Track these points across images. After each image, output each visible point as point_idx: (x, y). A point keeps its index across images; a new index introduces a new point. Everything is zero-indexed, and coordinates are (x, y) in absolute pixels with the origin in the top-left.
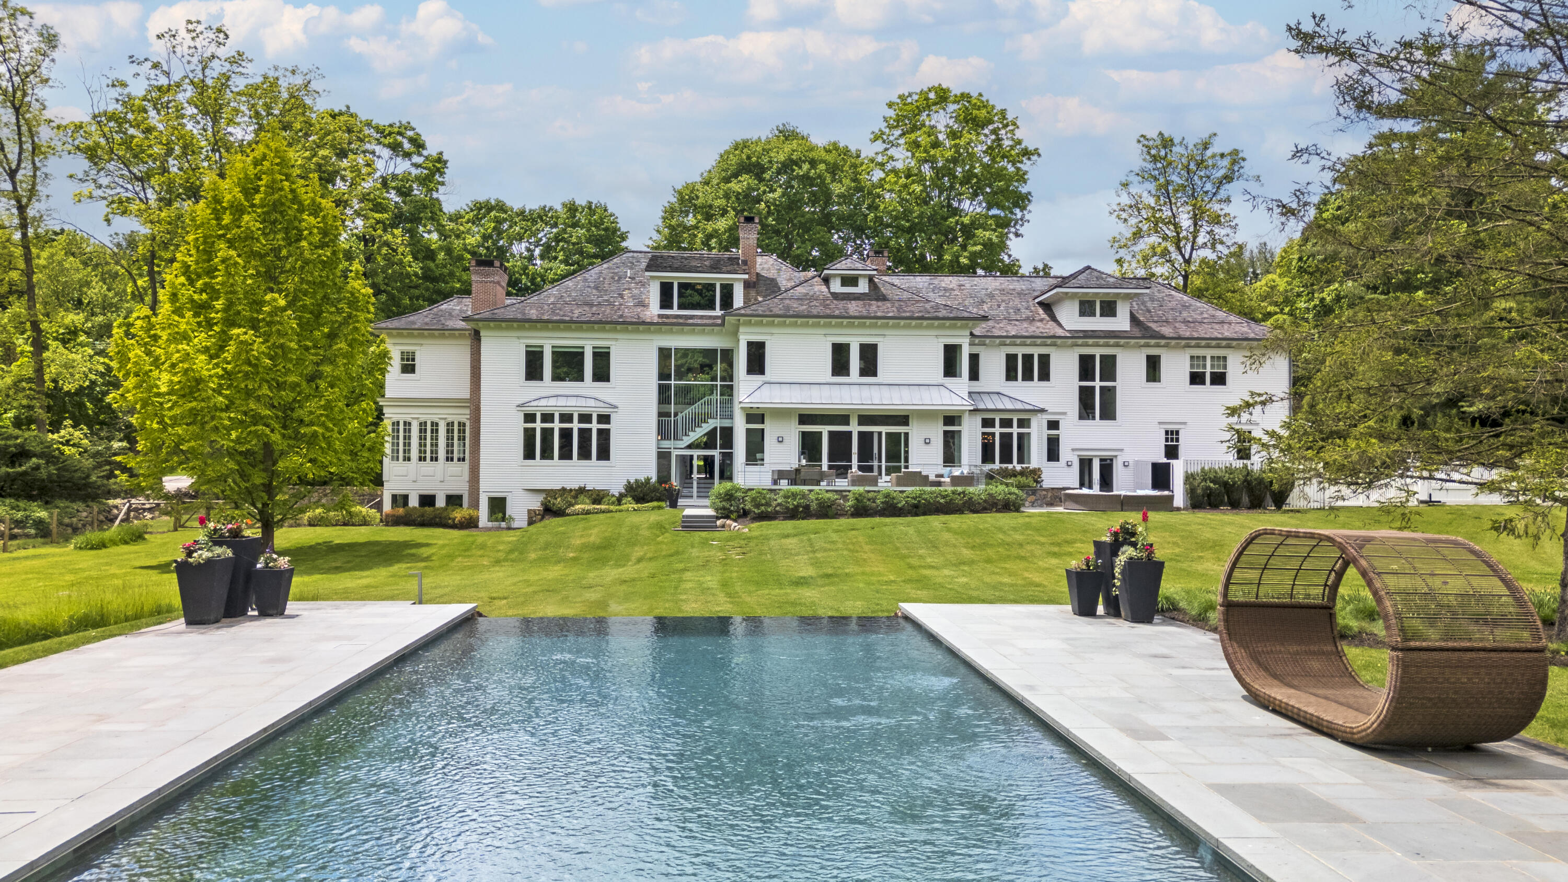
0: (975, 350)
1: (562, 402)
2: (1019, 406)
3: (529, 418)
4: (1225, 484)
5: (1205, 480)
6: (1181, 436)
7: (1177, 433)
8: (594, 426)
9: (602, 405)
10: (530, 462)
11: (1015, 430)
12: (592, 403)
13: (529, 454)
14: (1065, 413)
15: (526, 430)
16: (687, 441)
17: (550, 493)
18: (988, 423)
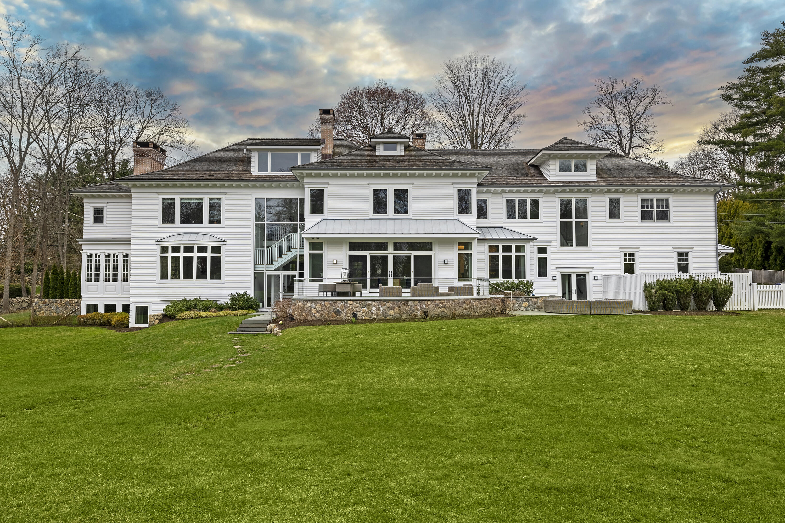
0: (483, 197)
1: (186, 237)
2: (516, 236)
3: (164, 250)
4: (677, 292)
5: (661, 288)
6: (636, 257)
7: (633, 255)
8: (209, 255)
9: (215, 239)
10: (164, 281)
11: (513, 254)
12: (207, 238)
13: (164, 276)
14: (550, 242)
15: (162, 258)
16: (276, 264)
17: (174, 303)
18: (493, 248)
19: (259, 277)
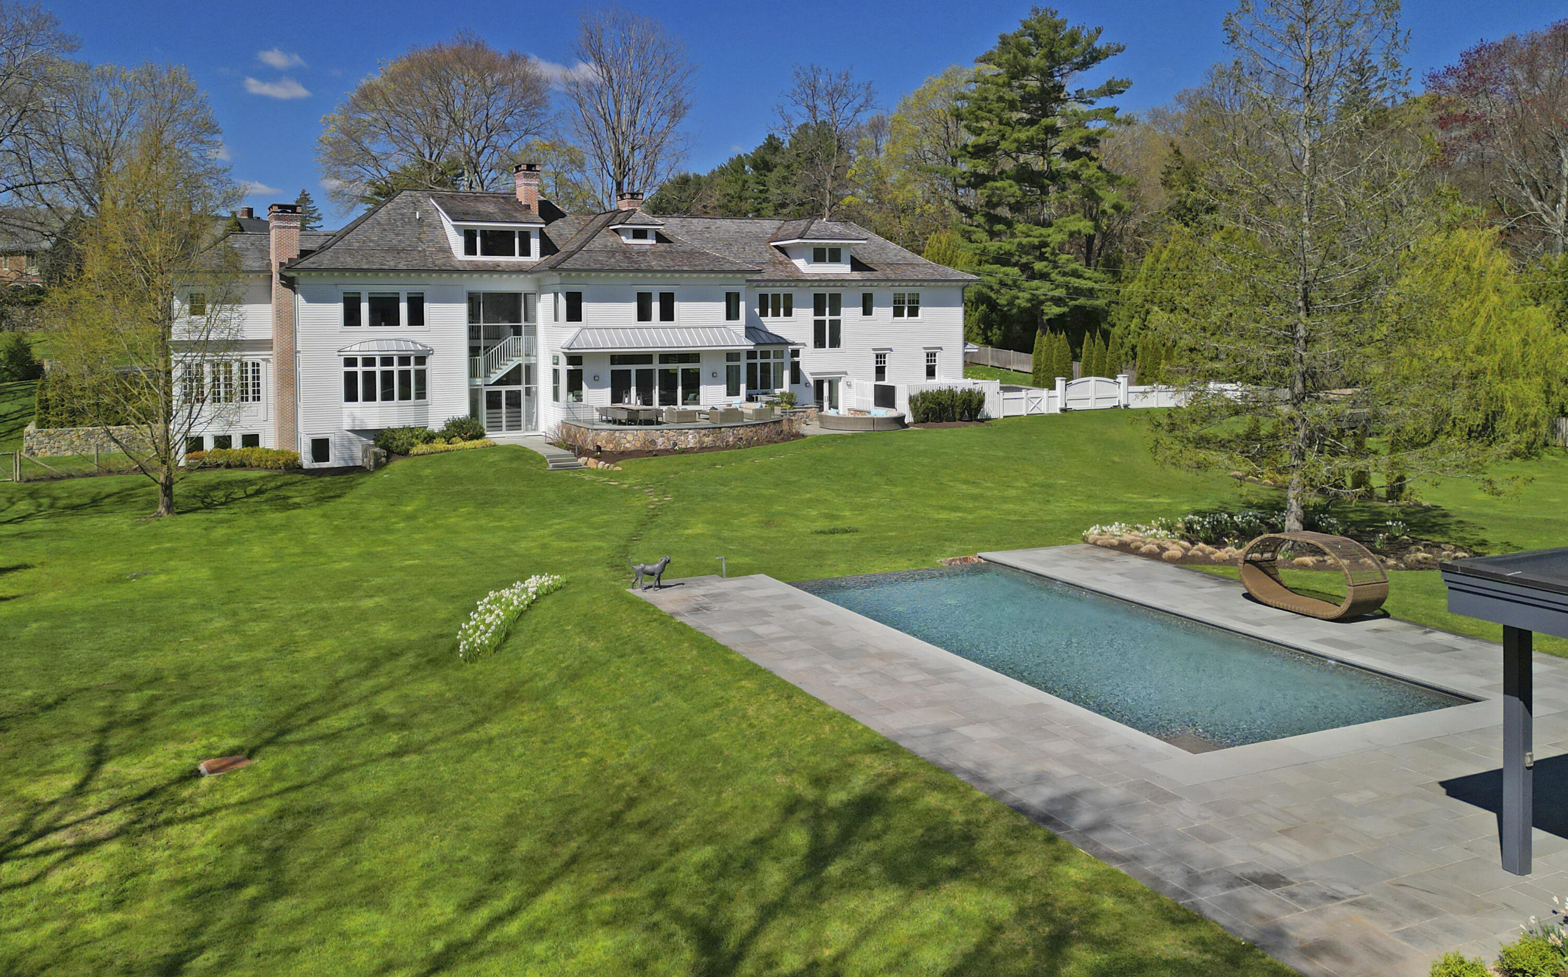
1: (381, 346)
2: (774, 340)
3: (350, 362)
5: (925, 401)
6: (887, 359)
7: (884, 356)
8: (413, 367)
9: (418, 347)
10: (351, 404)
12: (409, 346)
13: (351, 396)
14: (804, 343)
15: (348, 373)
16: (496, 376)
18: (751, 355)
19: (474, 394)
